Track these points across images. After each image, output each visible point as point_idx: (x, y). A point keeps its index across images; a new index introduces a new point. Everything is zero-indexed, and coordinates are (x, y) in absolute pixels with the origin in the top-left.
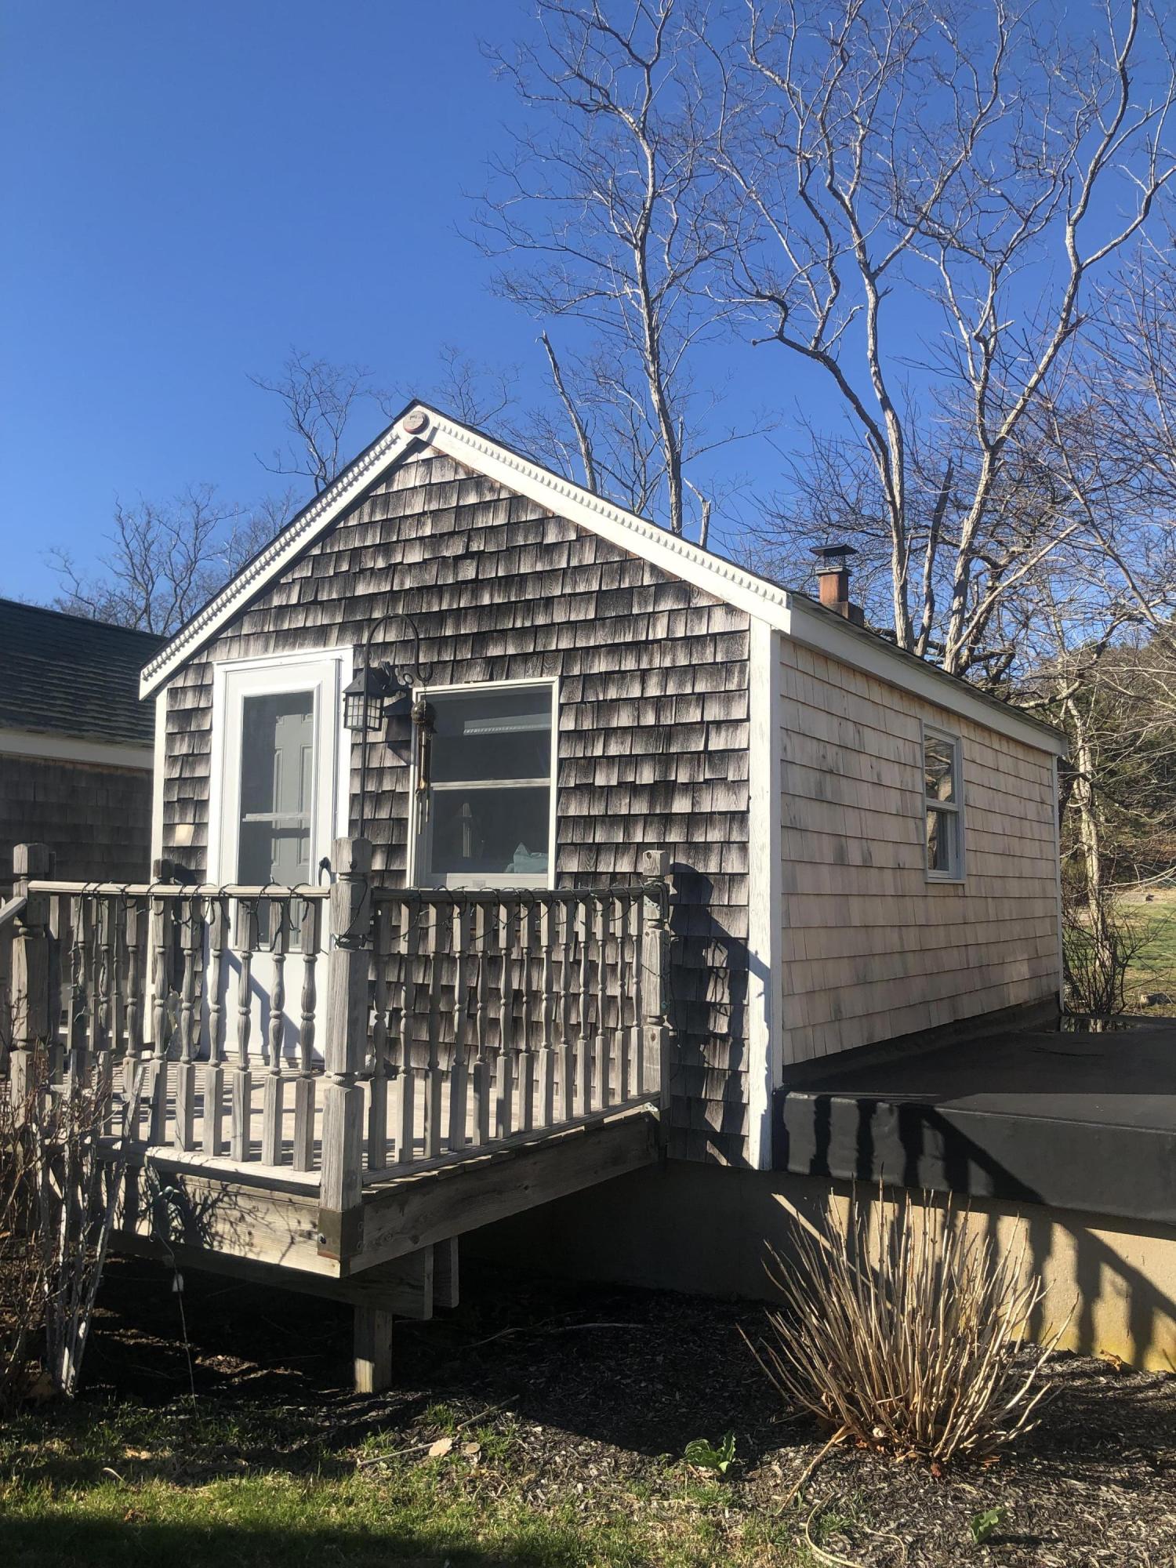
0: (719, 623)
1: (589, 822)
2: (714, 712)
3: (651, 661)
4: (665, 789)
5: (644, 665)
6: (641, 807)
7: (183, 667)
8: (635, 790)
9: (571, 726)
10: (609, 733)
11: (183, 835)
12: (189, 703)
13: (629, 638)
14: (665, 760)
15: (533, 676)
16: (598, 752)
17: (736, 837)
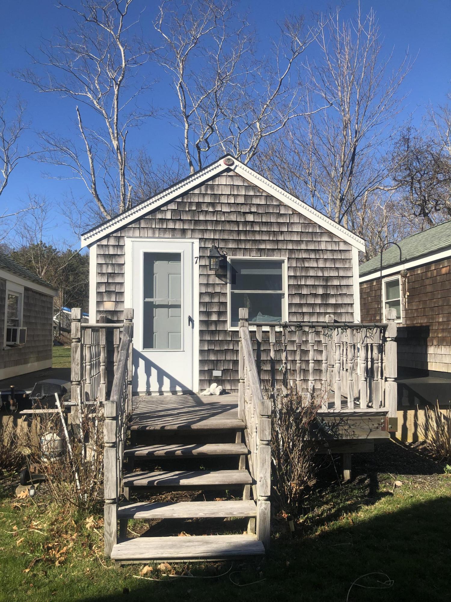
0: (342, 247)
1: (300, 305)
2: (342, 274)
3: (319, 256)
4: (325, 296)
5: (317, 257)
6: (319, 301)
7: (108, 236)
8: (315, 295)
9: (292, 274)
10: (307, 277)
11: (109, 306)
12: (111, 251)
13: (313, 248)
14: (326, 287)
15: (277, 257)
16: (303, 283)
17: (350, 311)
